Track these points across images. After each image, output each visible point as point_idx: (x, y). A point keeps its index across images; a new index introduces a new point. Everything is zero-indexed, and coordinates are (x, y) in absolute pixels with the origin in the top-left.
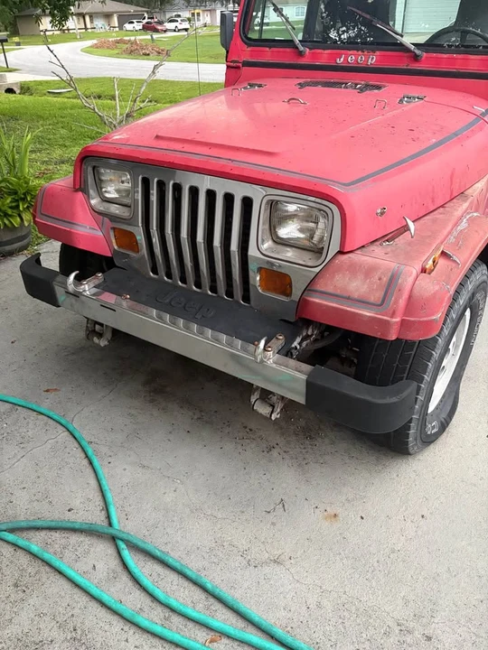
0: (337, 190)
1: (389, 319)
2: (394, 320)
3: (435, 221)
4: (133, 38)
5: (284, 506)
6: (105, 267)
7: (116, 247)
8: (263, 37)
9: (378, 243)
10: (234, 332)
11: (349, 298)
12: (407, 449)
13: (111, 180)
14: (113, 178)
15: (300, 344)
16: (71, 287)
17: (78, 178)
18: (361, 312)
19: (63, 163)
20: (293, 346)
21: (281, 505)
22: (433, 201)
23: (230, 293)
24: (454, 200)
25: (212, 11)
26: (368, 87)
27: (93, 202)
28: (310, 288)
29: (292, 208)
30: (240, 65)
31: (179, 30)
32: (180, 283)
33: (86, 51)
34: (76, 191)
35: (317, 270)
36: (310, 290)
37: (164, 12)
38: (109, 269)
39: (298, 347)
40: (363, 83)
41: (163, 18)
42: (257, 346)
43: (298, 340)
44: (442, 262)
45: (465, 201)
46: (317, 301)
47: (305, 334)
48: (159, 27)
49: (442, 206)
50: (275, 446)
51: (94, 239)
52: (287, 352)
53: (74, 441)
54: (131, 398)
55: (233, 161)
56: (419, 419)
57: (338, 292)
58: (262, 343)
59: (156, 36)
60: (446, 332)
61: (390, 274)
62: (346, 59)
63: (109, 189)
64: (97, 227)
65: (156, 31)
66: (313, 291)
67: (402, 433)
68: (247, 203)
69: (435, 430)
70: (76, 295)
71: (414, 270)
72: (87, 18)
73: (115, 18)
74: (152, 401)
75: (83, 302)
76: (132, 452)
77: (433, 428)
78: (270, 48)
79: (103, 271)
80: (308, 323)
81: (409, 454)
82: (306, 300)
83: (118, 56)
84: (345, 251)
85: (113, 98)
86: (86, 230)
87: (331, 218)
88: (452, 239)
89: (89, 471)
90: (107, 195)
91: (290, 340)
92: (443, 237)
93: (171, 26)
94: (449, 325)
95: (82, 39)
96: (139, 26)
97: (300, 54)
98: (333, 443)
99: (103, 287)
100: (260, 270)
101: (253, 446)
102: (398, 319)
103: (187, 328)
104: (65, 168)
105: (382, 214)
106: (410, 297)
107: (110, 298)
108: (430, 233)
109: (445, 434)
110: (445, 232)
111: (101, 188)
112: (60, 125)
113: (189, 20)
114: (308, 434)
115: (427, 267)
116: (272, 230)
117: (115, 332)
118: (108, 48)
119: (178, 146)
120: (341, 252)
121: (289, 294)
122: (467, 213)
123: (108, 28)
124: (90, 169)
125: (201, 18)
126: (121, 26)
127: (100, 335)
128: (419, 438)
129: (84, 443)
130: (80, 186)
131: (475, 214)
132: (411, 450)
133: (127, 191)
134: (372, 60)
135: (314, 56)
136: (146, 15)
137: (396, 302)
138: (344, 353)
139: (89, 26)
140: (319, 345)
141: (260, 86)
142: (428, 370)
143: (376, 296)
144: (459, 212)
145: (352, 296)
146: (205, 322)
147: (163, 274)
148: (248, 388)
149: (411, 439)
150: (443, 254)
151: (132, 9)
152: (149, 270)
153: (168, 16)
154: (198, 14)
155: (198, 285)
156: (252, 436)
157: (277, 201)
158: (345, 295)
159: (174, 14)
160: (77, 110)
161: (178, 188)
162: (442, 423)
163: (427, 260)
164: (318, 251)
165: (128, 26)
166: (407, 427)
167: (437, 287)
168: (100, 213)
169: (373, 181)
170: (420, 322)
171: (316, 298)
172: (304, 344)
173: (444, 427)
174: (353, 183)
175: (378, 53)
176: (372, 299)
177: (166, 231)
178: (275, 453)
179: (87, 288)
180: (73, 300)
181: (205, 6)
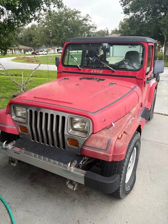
0: (91, 115)
1: (109, 155)
2: (110, 155)
3: (121, 121)
4: (28, 57)
5: (79, 223)
6: (16, 138)
7: (20, 132)
8: (69, 64)
9: (104, 130)
10: (60, 160)
11: (96, 148)
12: (120, 197)
13: (19, 110)
14: (20, 110)
15: (82, 163)
16: (4, 147)
17: (8, 109)
18: (100, 153)
19: (3, 98)
20: (80, 164)
21: (78, 223)
22: (120, 115)
23: (59, 146)
24: (127, 114)
25: (54, 49)
26: (100, 80)
27: (13, 117)
28: (84, 144)
29: (77, 119)
30: (62, 72)
31: (44, 54)
32: (42, 143)
33: (13, 60)
34: (7, 114)
35: (86, 139)
36: (84, 145)
37: (39, 49)
38: (18, 139)
39: (82, 164)
40: (99, 78)
41: (38, 51)
42: (68, 165)
43: (82, 161)
44: (124, 135)
45: (130, 115)
46: (87, 149)
47: (84, 159)
48: (37, 53)
49: (123, 116)
50: (76, 199)
51: (13, 129)
52: (78, 166)
53: (2, 203)
54: (24, 184)
55: (59, 105)
56: (122, 187)
57: (93, 146)
58: (69, 164)
59: (36, 56)
60: (128, 157)
61: (108, 140)
62: (93, 72)
63: (18, 113)
64: (14, 126)
65: (36, 54)
66: (85, 146)
67: (117, 192)
68: (64, 118)
69: (129, 189)
70: (6, 149)
71: (115, 139)
72: (13, 50)
73: (23, 51)
74: (32, 185)
75: (8, 151)
76: (24, 206)
77: (128, 188)
78: (71, 67)
79: (15, 140)
80: (84, 156)
81: (121, 199)
82: (83, 149)
83: (23, 62)
84: (94, 133)
85: (21, 76)
86: (10, 127)
87: (89, 123)
88: (127, 127)
89: (8, 215)
90: (18, 115)
91: (79, 162)
92: (124, 127)
93: (41, 53)
94: (129, 154)
95: (11, 56)
96: (30, 53)
97: (80, 70)
98: (95, 196)
99: (15, 146)
100: (68, 138)
101: (68, 200)
102: (111, 155)
103: (44, 159)
104: (3, 100)
105: (105, 121)
106: (115, 147)
107: (17, 149)
108: (120, 126)
109: (132, 190)
110: (125, 125)
111: (16, 113)
112: (3, 85)
113: (47, 51)
114: (87, 194)
115: (119, 137)
116: (72, 126)
117: (19, 161)
118: (20, 59)
119: (41, 101)
120: (93, 133)
121: (78, 146)
122: (131, 118)
123: (20, 53)
124: (12, 107)
125: (51, 51)
126: (24, 53)
127: (14, 162)
128: (123, 193)
129: (6, 204)
130: (8, 112)
131: (134, 118)
132: (121, 197)
133: (25, 114)
134: (101, 72)
135: (84, 70)
136: (33, 50)
137: (110, 149)
138: (98, 164)
139: (14, 52)
140: (89, 162)
141: (68, 79)
142: (123, 170)
143: (104, 147)
144: (128, 119)
145: (97, 147)
146: (50, 157)
147: (36, 140)
148: (65, 180)
149: (121, 194)
150: (124, 132)
151: (28, 48)
152: (31, 139)
153: (40, 50)
154: (50, 50)
155: (48, 143)
156: (68, 196)
157: (73, 118)
158: (95, 147)
159: (42, 50)
160: (8, 80)
161: (41, 113)
162: (131, 186)
163: (119, 135)
164: (86, 133)
165: (27, 53)
166: (119, 190)
167: (123, 144)
168: (15, 121)
169: (101, 111)
170: (119, 155)
171: (86, 148)
172: (84, 162)
173: (132, 188)
174: (95, 112)
175: (102, 70)
176: (103, 148)
177: (37, 127)
178: (76, 202)
179: (10, 146)
180: (4, 150)
181: (52, 48)
